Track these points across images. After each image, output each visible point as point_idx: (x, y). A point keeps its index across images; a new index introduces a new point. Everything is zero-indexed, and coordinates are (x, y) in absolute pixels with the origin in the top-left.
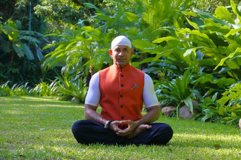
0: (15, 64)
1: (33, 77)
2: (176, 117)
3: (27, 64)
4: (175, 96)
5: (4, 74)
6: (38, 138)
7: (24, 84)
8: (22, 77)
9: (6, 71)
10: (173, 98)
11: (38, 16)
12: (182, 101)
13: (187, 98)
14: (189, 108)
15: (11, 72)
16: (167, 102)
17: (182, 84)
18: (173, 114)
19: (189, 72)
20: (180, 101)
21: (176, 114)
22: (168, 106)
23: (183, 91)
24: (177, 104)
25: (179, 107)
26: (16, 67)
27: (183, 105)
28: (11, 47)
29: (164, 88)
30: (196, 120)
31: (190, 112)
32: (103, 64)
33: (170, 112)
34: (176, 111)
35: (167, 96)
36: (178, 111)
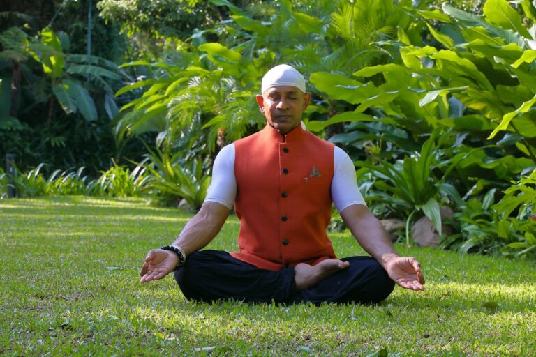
0: (57, 126)
1: (97, 154)
2: (405, 242)
3: (83, 126)
4: (403, 196)
5: (32, 148)
6: (103, 288)
7: (76, 170)
8: (71, 154)
9: (39, 142)
10: (397, 201)
11: (106, 23)
12: (418, 208)
13: (429, 202)
14: (433, 222)
15: (49, 143)
16: (386, 210)
17: (418, 170)
18: (397, 237)
19: (434, 144)
20: (414, 208)
21: (405, 236)
22: (388, 218)
23: (421, 185)
24: (407, 213)
25: (410, 221)
26: (58, 134)
27: (420, 215)
28: (49, 90)
29: (379, 179)
30: (447, 248)
31: (436, 232)
32: (246, 126)
33: (392, 231)
34: (404, 230)
35: (386, 197)
36: (409, 229)
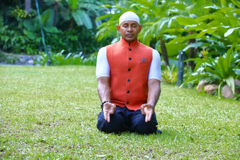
0: (74, 31)
2: (218, 95)
3: (86, 31)
4: (219, 75)
5: (63, 41)
7: (78, 54)
8: (80, 44)
9: (65, 38)
10: (215, 76)
12: (224, 80)
13: (229, 78)
14: (231, 87)
15: (70, 39)
16: (211, 80)
17: (225, 63)
18: (214, 93)
19: (233, 51)
20: (222, 80)
21: (218, 93)
22: (212, 84)
23: (226, 70)
24: (220, 82)
25: (221, 86)
26: (74, 34)
27: (225, 83)
28: (70, 15)
29: (207, 66)
30: (237, 99)
31: (232, 92)
33: (213, 90)
34: (217, 90)
35: (210, 75)
36: (220, 90)
